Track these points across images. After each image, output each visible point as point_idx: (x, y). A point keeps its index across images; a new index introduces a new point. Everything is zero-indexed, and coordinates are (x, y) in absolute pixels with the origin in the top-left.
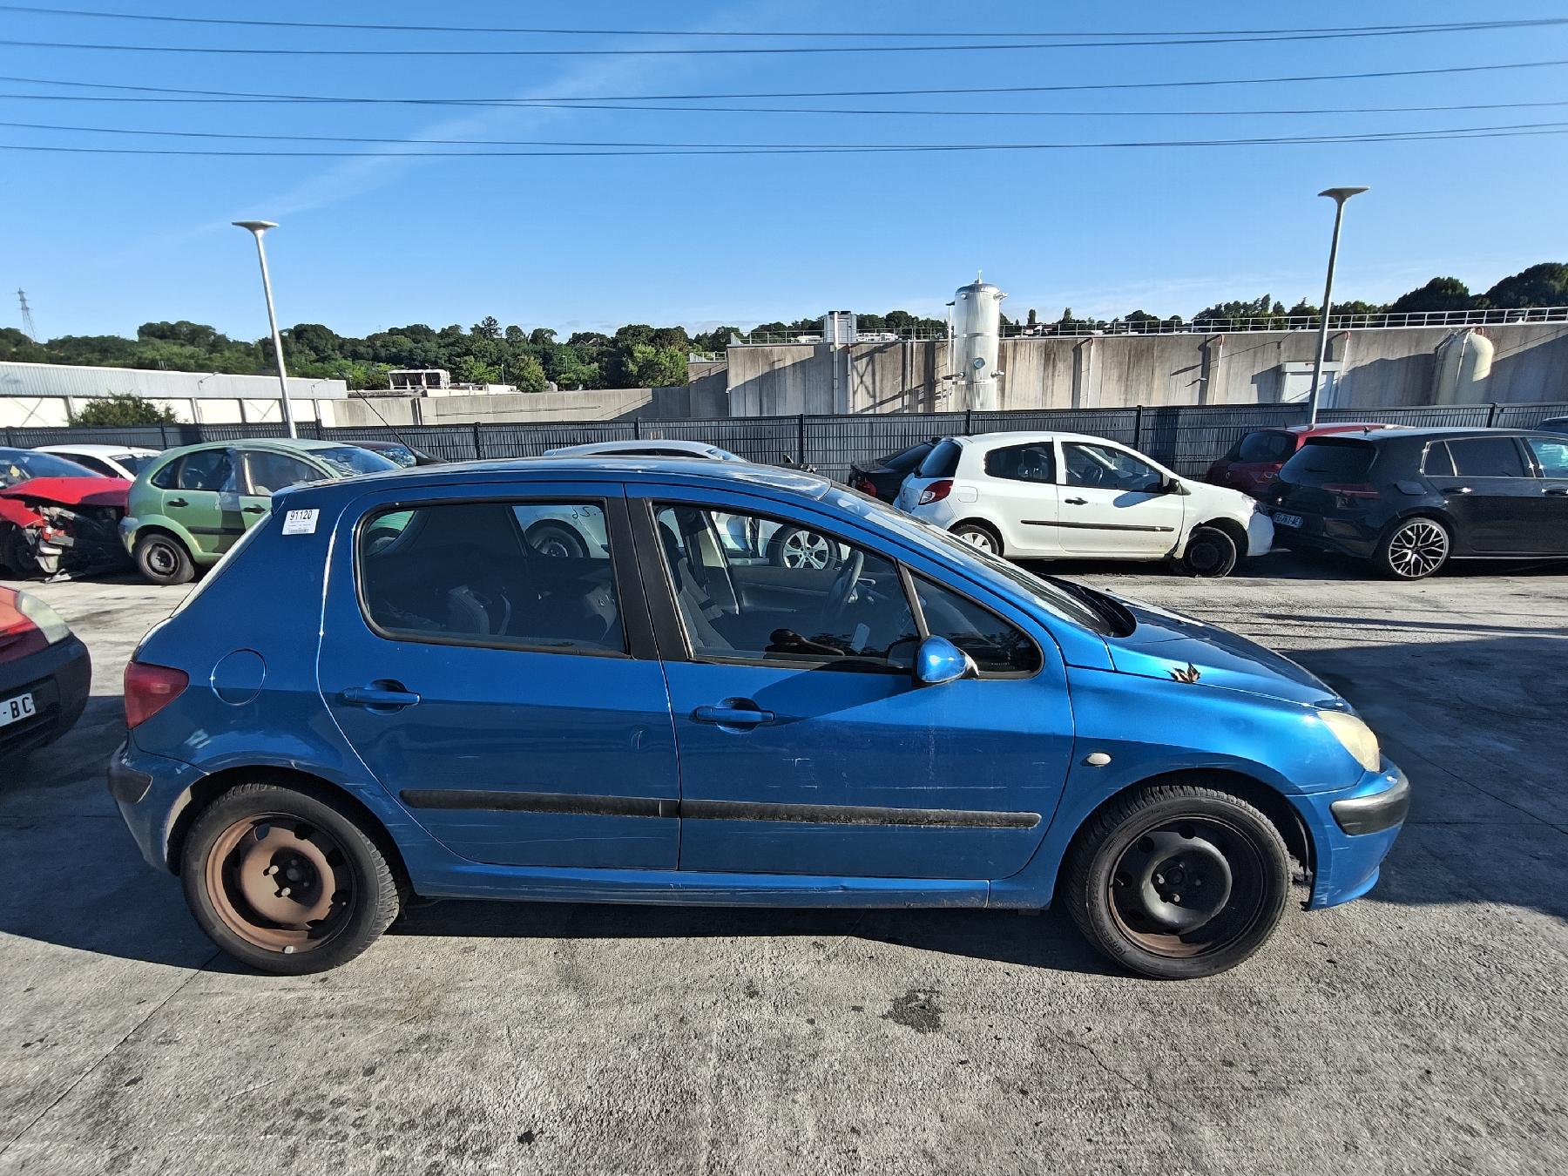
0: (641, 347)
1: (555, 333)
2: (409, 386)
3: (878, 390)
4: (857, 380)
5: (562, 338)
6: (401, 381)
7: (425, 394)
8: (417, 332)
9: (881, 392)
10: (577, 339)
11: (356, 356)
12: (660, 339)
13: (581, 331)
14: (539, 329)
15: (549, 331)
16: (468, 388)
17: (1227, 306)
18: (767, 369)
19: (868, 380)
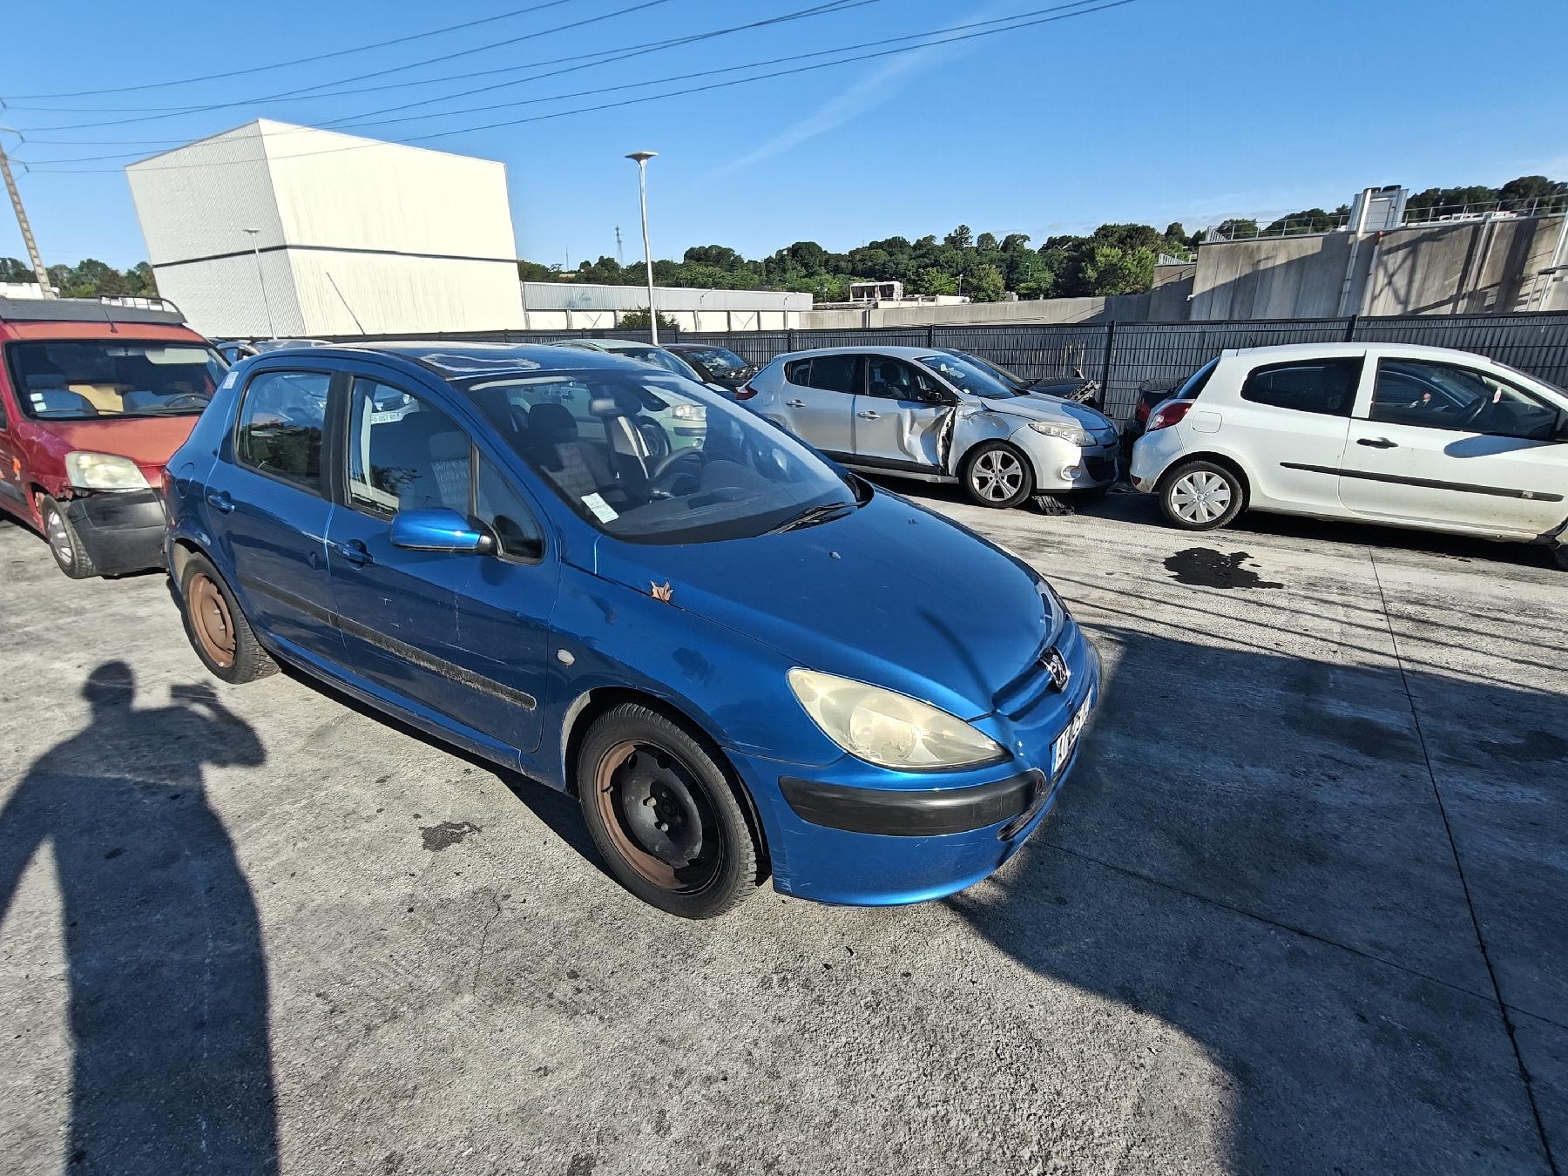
0: (1106, 251)
1: (1028, 239)
2: (865, 298)
3: (1414, 293)
4: (1382, 279)
5: (1035, 245)
6: (860, 293)
7: (876, 306)
8: (895, 245)
9: (1420, 296)
10: (1052, 243)
11: (836, 271)
12: (1132, 239)
13: (1057, 235)
14: (1013, 235)
15: (1022, 237)
16: (917, 299)
18: (1247, 270)
19: (1400, 281)
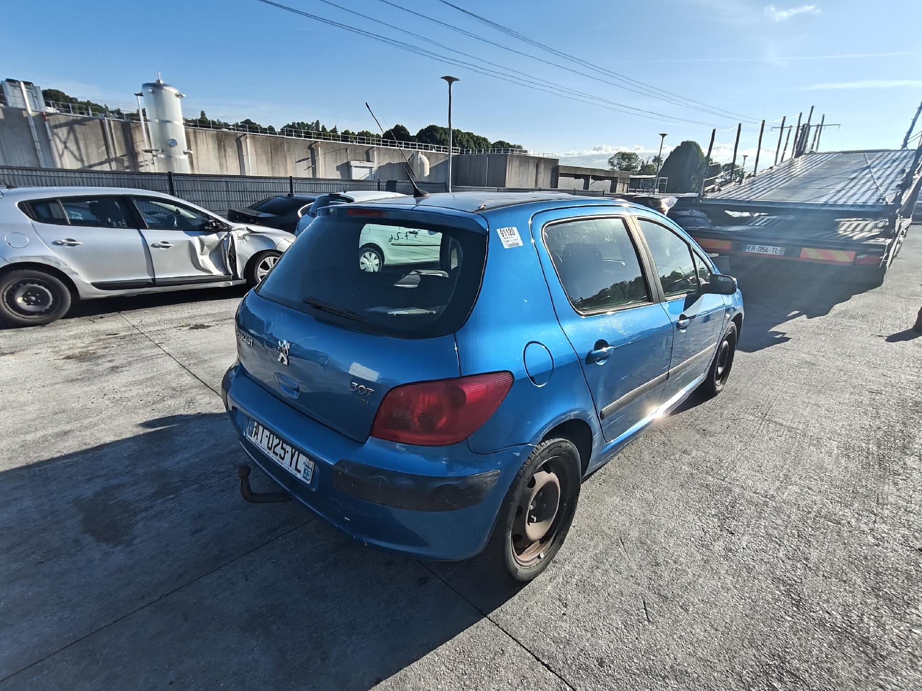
3: (84, 155)
4: (61, 146)
9: (88, 157)
17: (298, 123)
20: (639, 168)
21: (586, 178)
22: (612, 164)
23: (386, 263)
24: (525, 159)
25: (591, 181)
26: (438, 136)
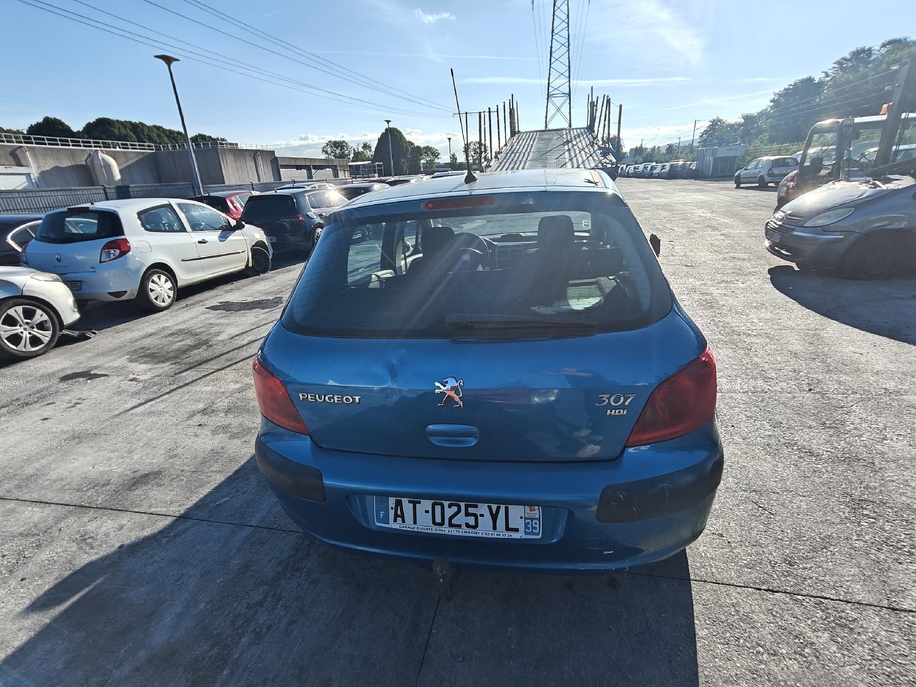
20: (352, 155)
21: (308, 168)
22: (326, 152)
23: (180, 284)
24: (238, 153)
25: (313, 171)
26: (116, 131)
